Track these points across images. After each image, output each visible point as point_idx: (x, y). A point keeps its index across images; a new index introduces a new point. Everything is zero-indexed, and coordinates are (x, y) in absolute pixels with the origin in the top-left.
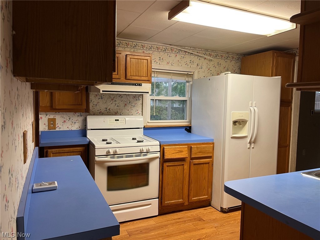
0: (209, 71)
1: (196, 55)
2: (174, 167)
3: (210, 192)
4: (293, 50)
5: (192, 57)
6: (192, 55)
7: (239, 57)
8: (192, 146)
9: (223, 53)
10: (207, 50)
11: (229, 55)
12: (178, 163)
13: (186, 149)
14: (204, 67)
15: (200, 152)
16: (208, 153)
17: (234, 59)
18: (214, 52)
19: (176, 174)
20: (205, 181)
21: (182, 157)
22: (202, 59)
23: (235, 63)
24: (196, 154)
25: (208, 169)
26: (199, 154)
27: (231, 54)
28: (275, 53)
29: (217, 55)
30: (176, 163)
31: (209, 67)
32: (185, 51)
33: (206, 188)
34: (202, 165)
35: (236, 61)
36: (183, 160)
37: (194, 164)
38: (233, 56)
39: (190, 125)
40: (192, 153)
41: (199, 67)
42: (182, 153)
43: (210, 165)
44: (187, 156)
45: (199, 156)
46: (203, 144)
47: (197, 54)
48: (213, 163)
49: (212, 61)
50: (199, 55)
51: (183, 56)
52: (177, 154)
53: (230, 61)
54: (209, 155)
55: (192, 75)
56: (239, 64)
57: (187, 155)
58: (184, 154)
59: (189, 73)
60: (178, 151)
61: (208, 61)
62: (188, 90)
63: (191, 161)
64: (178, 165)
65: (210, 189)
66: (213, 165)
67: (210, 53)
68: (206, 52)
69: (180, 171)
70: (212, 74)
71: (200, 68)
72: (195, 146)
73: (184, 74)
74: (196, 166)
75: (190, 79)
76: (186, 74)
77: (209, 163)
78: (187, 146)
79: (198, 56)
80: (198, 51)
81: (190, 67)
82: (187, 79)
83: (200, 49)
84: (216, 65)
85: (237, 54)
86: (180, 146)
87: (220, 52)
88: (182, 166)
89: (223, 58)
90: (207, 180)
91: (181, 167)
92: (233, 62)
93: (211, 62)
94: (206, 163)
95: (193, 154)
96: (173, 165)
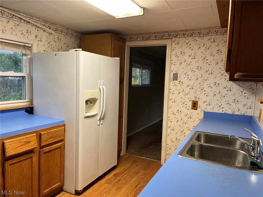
0: (49, 45)
1: (33, 25)
2: (19, 163)
3: (62, 178)
4: (123, 35)
5: (29, 26)
6: (28, 23)
7: (78, 35)
8: (42, 133)
9: (63, 28)
10: (46, 21)
11: (69, 31)
12: (24, 157)
13: (35, 137)
14: (44, 40)
15: (51, 138)
16: (60, 136)
17: (73, 37)
18: (54, 25)
19: (23, 170)
20: (57, 167)
21: (29, 149)
22: (41, 30)
23: (74, 41)
24: (46, 141)
25: (59, 154)
26: (49, 140)
27: (70, 30)
28: (113, 36)
29: (57, 29)
30: (22, 158)
31: (49, 41)
32: (20, 18)
33: (59, 175)
34: (54, 151)
35: (75, 39)
36: (31, 152)
37: (45, 153)
38: (72, 33)
39: (31, 106)
40: (42, 141)
41: (38, 39)
42: (30, 144)
43: (62, 149)
44: (37, 146)
45: (50, 142)
46: (54, 128)
47: (35, 23)
48: (64, 146)
49: (52, 34)
50: (38, 25)
51: (17, 23)
52: (24, 146)
53: (70, 37)
54: (61, 139)
55: (30, 47)
56: (77, 42)
57: (36, 144)
58: (32, 144)
59: (27, 45)
60: (24, 143)
61: (48, 34)
62: (26, 65)
63: (41, 150)
64: (25, 160)
65: (62, 175)
66: (64, 147)
67: (49, 25)
68: (45, 24)
69: (27, 166)
70: (52, 49)
71: (39, 41)
72: (45, 132)
73: (20, 45)
74: (47, 154)
75: (28, 52)
76: (22, 45)
77: (60, 147)
78: (35, 134)
79: (36, 26)
80: (36, 21)
81: (27, 37)
82: (24, 52)
83: (38, 19)
84: (56, 39)
85: (76, 32)
86: (27, 136)
87: (60, 27)
88: (30, 159)
89: (63, 33)
90: (59, 166)
91: (29, 161)
92: (73, 39)
93: (50, 36)
94: (57, 148)
95: (44, 142)
96: (18, 161)
